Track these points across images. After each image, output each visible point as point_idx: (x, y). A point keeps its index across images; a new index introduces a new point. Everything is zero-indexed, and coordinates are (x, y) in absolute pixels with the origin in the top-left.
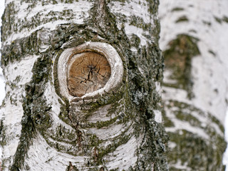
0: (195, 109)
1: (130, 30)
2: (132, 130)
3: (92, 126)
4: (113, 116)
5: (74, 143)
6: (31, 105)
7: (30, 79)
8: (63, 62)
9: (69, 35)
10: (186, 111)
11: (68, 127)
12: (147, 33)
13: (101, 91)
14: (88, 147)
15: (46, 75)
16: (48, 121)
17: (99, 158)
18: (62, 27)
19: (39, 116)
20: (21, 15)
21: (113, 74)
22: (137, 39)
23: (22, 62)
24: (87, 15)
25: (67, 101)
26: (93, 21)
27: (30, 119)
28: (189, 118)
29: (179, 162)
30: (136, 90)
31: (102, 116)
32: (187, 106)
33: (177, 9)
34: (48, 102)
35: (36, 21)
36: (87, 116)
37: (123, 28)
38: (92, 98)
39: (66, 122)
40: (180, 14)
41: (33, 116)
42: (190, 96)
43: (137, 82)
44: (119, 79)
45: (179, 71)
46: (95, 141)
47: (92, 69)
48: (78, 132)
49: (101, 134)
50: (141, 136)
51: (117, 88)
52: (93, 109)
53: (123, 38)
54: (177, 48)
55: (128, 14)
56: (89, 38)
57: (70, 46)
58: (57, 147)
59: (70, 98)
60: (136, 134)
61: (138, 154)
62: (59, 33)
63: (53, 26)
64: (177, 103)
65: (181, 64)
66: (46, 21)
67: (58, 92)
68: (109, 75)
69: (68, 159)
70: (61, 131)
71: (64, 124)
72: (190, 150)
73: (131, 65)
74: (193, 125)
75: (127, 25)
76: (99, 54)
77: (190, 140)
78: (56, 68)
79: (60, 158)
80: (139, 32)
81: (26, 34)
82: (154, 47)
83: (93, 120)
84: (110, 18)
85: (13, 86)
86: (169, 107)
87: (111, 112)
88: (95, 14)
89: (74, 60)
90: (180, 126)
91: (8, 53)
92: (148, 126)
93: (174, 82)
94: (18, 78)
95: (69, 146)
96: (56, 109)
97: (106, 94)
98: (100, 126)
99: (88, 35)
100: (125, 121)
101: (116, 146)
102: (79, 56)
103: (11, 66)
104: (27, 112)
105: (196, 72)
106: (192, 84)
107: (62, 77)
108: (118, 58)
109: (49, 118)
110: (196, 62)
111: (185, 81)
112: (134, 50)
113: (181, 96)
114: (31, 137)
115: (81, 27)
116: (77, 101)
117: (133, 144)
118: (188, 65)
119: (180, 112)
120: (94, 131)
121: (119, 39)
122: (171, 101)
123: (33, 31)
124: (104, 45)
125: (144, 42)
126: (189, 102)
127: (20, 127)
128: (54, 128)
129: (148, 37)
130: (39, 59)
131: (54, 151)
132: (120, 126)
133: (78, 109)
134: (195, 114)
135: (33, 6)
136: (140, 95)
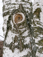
0: (41, 22)
1: (26, 10)
2: (27, 29)
3: (19, 28)
4: (23, 27)
5: (16, 32)
6: (8, 25)
7: (8, 20)
8: (14, 17)
9: (15, 11)
10: (39, 23)
11: (15, 29)
12: (30, 10)
13: (21, 22)
14: (19, 32)
15: (11, 19)
16: (11, 28)
17: (21, 34)
18: (13, 10)
19: (10, 27)
20: (6, 7)
21: (23, 19)
22: (28, 11)
23: (7, 16)
24: (18, 7)
25: (15, 24)
26: (19, 8)
27: (8, 27)
28: (39, 24)
29: (37, 32)
30: (28, 21)
31: (21, 27)
32: (39, 22)
33: (37, 3)
34: (11, 24)
35: (9, 9)
36: (18, 27)
37: (25, 9)
38: (19, 23)
39: (15, 28)
40: (38, 4)
41: (9, 27)
42: (40, 20)
43: (28, 20)
44: (24, 20)
45: (37, 15)
46: (20, 31)
47: (19, 18)
48: (17, 30)
49: (21, 30)
50: (29, 30)
51: (24, 21)
52: (19, 26)
53: (25, 12)
54: (37, 11)
55: (26, 7)
56: (19, 12)
57: (15, 14)
58: (13, 32)
59: (15, 23)
60: (28, 29)
61: (28, 33)
62: (13, 11)
63: (12, 9)
64: (37, 21)
65: (38, 14)
66: (11, 9)
67: (13, 22)
68: (22, 19)
69: (15, 34)
70: (14, 29)
71: (14, 28)
72: (40, 30)
73: (27, 17)
74: (40, 25)
75: (26, 9)
76: (20, 15)
77: (40, 28)
78: (12, 18)
79: (14, 34)
80: (28, 10)
81: (7, 11)
82: (31, 13)
83: (20, 27)
84: (23, 8)
85: (5, 21)
86: (36, 22)
87: (23, 26)
88: (20, 7)
89: (16, 16)
90: (38, 25)
91: (4, 14)
92: (30, 28)
93: (36, 17)
94: (6, 19)
95: (15, 32)
96: (13, 26)
97: (22, 23)
98: (21, 28)
99: (18, 11)
100: (26, 27)
101: (24, 32)
102: (17, 15)
103: (5, 17)
104: (8, 26)
105: (41, 15)
106: (40, 17)
107: (14, 20)
108: (24, 16)
109: (11, 27)
110: (41, 13)
111: (38, 17)
112: (27, 14)
113: (38, 20)
114: (8, 30)
115: (17, 10)
116: (16, 24)
117: (27, 31)
118: (39, 14)
119: (38, 23)
120: (20, 29)
121: (24, 12)
122: (36, 21)
123: (8, 10)
124: (21, 13)
125: (29, 12)
126: (39, 21)
127: (6, 29)
128: (12, 29)
129: (30, 11)
130: (9, 16)
131: (13, 33)
132: (25, 28)
133: (17, 26)
134: (40, 23)
135: (8, 6)
136: (28, 22)
